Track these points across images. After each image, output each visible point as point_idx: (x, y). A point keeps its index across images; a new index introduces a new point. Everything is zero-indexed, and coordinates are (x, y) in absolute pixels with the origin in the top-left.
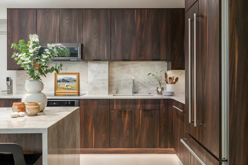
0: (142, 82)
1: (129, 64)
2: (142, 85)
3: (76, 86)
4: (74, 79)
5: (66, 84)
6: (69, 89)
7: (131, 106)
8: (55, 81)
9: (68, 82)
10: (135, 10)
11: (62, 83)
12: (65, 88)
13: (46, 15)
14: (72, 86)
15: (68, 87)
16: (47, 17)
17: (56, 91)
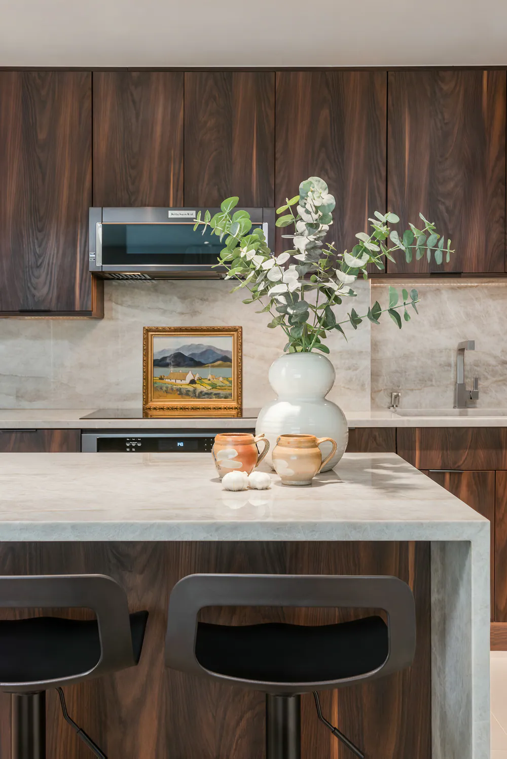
0: (493, 362)
1: (443, 292)
2: (494, 373)
3: (230, 382)
4: (224, 354)
5: (191, 374)
6: (202, 395)
7: (481, 454)
8: (145, 361)
9: (199, 364)
10: (485, 73)
11: (172, 369)
12: (184, 391)
13: (132, 95)
14: (215, 381)
15: (200, 388)
16: (134, 102)
17: (152, 404)
